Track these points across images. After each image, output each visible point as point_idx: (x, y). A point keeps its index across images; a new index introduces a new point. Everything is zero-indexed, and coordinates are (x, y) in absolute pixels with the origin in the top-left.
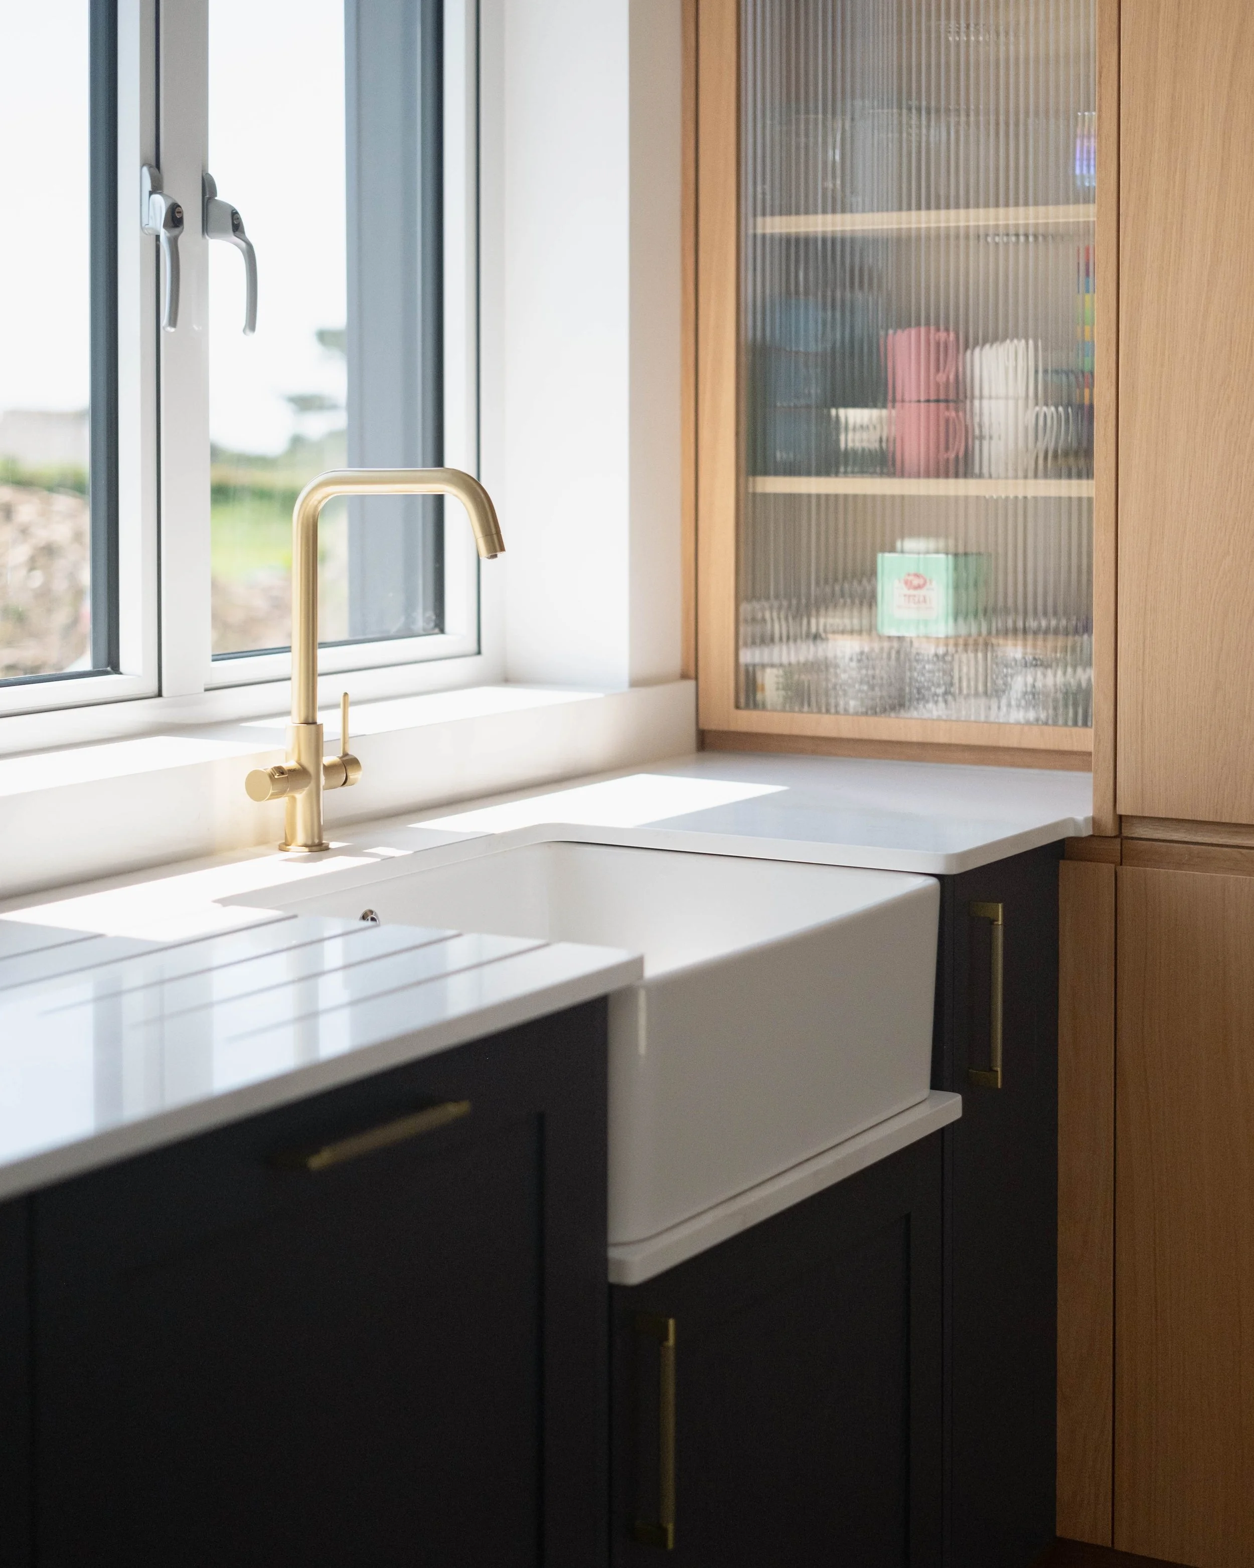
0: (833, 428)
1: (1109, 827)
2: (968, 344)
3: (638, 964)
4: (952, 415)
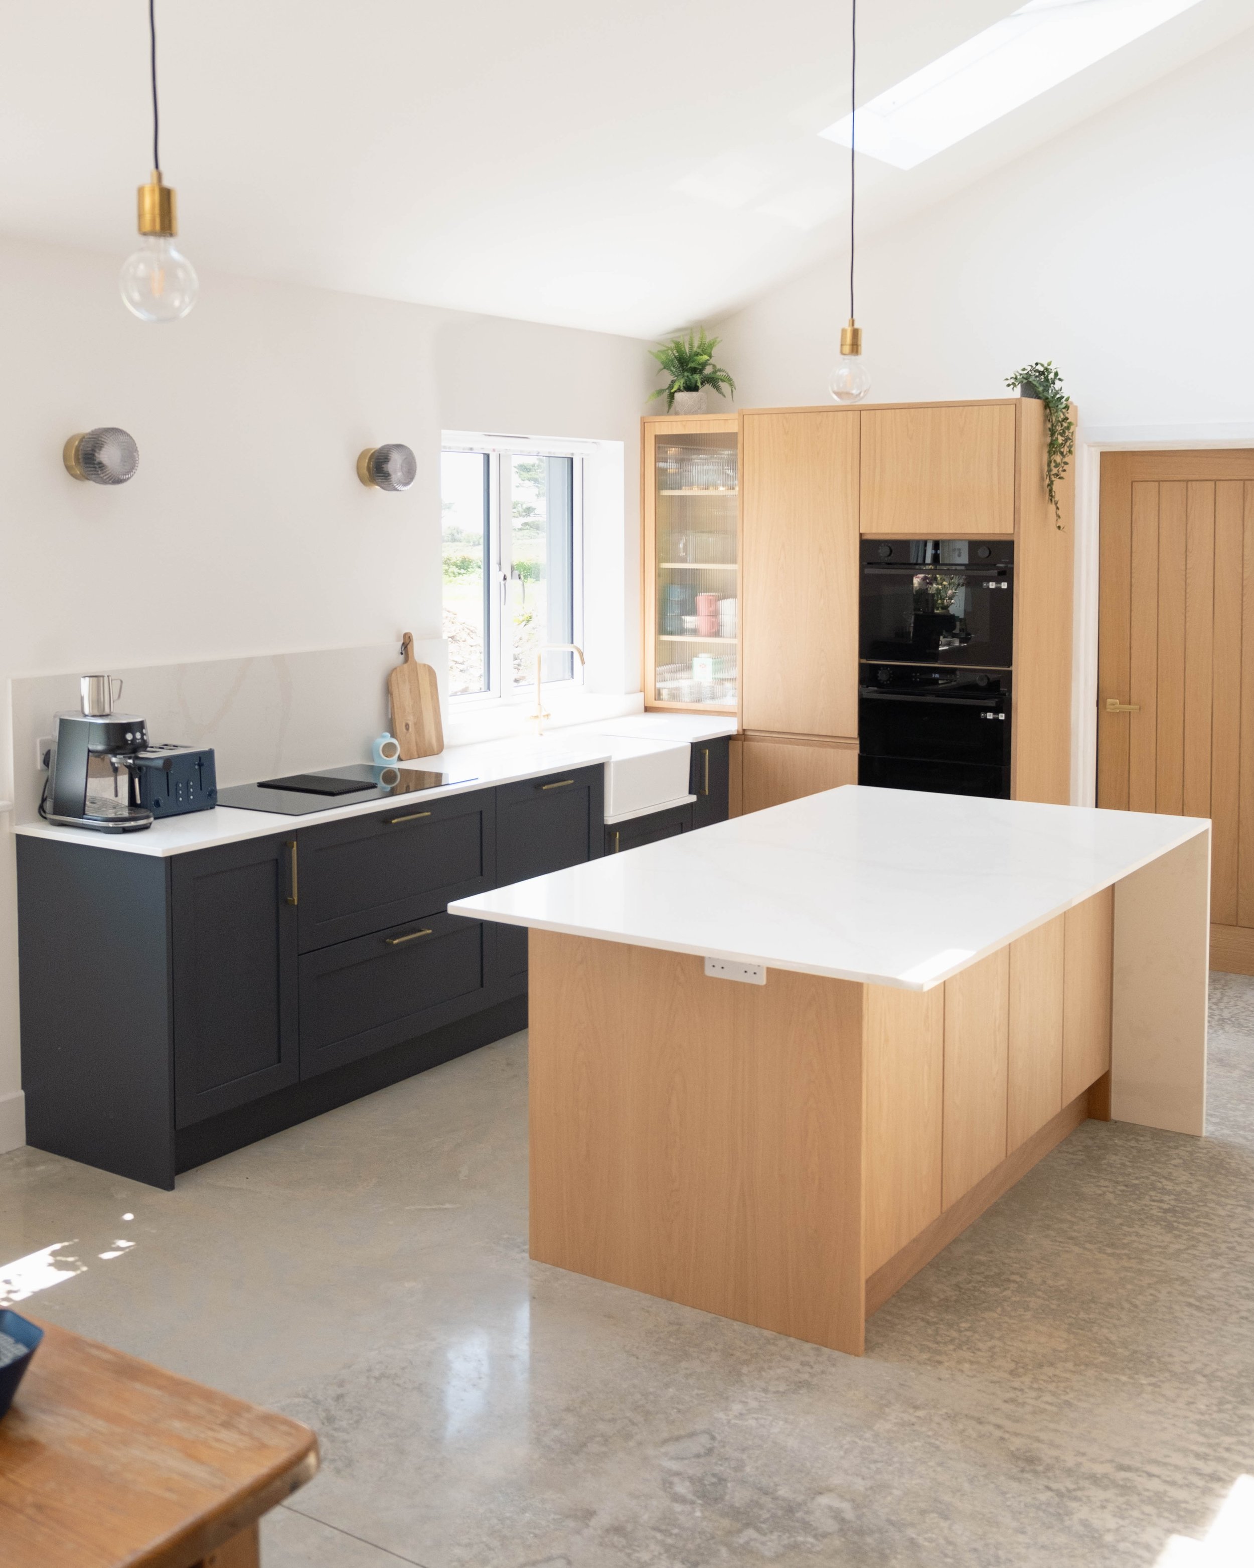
0: (681, 621)
1: (741, 732)
4: (714, 620)
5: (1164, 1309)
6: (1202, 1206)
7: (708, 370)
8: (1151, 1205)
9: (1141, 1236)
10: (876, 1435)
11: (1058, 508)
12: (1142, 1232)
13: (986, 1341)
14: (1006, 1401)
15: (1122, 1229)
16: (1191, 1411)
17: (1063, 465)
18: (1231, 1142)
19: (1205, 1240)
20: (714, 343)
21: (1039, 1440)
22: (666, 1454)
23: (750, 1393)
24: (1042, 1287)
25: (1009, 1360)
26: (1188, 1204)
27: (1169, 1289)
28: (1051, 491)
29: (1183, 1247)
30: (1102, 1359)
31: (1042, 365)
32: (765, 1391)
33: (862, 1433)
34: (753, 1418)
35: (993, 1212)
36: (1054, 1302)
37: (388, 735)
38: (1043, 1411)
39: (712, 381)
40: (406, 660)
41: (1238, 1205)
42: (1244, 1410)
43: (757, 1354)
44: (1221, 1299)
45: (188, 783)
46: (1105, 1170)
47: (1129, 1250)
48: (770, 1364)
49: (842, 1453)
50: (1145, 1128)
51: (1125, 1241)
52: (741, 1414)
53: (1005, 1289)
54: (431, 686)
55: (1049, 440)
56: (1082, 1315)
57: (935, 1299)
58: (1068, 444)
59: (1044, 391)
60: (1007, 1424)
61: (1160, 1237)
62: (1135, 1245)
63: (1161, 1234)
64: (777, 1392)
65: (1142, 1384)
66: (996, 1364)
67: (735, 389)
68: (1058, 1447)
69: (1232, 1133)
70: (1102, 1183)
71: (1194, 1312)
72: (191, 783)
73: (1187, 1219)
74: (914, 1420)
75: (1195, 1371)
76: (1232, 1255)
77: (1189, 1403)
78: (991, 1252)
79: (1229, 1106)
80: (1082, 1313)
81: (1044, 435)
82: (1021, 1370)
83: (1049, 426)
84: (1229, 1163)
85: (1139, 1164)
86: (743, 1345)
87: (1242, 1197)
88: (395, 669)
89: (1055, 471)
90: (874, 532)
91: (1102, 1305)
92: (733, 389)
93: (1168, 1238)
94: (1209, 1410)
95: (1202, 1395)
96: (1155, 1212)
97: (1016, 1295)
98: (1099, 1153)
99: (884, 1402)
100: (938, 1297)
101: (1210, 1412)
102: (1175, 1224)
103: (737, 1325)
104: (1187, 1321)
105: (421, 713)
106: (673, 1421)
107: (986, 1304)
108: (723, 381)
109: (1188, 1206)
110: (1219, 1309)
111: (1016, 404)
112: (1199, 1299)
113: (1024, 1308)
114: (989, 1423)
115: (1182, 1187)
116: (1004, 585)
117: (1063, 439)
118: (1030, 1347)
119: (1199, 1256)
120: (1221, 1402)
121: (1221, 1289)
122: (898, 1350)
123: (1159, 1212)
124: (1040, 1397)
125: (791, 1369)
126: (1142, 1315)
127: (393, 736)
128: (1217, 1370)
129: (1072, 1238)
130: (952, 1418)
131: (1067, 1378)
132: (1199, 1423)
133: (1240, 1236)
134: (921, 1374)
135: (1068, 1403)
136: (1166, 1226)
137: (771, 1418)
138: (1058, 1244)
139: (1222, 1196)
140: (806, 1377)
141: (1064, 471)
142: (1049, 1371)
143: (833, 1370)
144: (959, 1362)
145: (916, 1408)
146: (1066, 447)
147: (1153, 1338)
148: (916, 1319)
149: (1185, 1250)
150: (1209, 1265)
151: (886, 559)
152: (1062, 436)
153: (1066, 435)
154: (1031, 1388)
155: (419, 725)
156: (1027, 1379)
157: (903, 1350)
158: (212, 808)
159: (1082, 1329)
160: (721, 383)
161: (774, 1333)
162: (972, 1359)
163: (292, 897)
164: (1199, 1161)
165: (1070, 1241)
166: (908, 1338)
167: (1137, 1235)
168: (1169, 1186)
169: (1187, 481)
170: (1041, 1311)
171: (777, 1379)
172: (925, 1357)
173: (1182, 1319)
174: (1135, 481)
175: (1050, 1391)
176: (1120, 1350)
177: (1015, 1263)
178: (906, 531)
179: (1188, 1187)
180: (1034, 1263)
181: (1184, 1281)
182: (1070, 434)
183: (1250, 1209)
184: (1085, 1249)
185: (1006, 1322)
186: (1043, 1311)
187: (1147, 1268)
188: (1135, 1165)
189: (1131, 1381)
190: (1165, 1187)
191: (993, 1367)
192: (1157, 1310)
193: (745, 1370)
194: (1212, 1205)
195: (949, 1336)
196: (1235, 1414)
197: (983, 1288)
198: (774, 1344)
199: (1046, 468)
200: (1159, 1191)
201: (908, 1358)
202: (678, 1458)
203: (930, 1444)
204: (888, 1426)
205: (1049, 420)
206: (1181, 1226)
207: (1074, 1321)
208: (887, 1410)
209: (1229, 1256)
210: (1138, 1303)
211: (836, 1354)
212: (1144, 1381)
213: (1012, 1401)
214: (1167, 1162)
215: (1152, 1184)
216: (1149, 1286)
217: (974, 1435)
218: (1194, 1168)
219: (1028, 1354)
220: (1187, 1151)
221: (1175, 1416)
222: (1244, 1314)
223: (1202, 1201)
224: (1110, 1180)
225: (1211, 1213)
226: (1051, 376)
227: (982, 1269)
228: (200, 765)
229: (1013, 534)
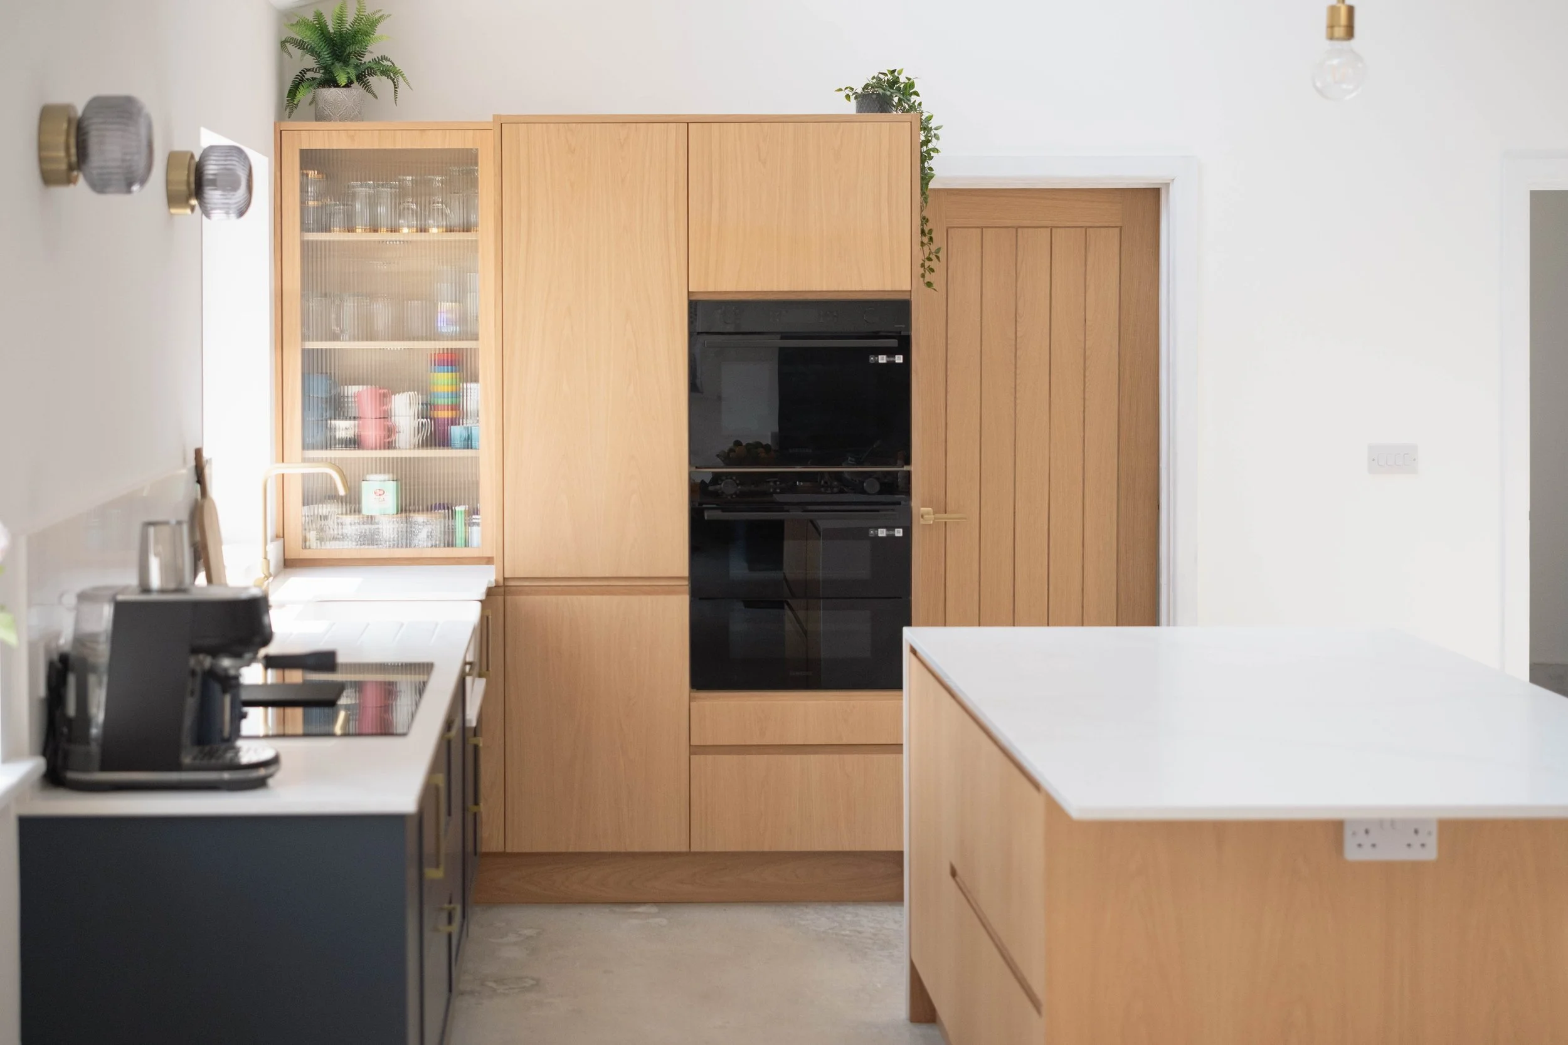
0: (329, 427)
31: (891, 74)
90: (711, 289)
111: (913, 123)
116: (899, 359)
169: (1017, 228)
174: (949, 228)
178: (758, 289)
229: (908, 292)
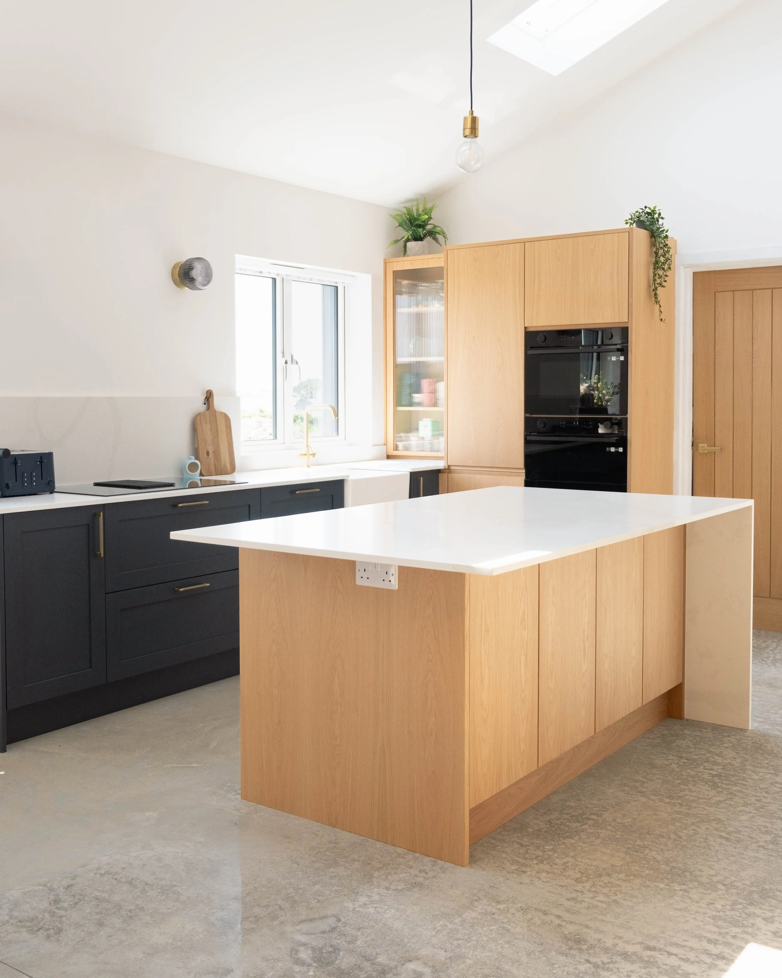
0: (411, 397)
1: (447, 468)
2: (437, 382)
3: (348, 476)
4: (433, 395)
5: (702, 840)
6: (741, 773)
7: (429, 227)
8: (703, 772)
9: (692, 792)
10: (464, 921)
11: (660, 306)
12: (694, 789)
13: (562, 858)
14: (568, 900)
15: (679, 787)
16: (710, 909)
17: (664, 277)
18: (769, 733)
19: (739, 794)
20: (432, 208)
21: (587, 927)
22: (299, 931)
23: (376, 890)
24: (612, 823)
25: (577, 871)
26: (731, 771)
27: (708, 826)
28: (656, 294)
29: (722, 799)
30: (648, 872)
31: (650, 209)
32: (387, 889)
33: (453, 919)
34: (373, 907)
35: (587, 774)
36: (620, 833)
37: (193, 457)
38: (595, 907)
39: (432, 234)
40: (208, 409)
41: (768, 773)
42: (751, 909)
43: (388, 864)
44: (746, 833)
45: (32, 474)
46: (674, 749)
47: (682, 801)
48: (396, 871)
49: (434, 933)
50: (708, 724)
51: (680, 795)
52: (365, 904)
53: (584, 824)
54: (226, 427)
55: (654, 260)
56: (638, 842)
57: (530, 830)
58: (668, 263)
59: (650, 225)
60: (566, 916)
61: (706, 793)
62: (687, 797)
63: (708, 790)
64: (397, 889)
65: (675, 890)
66: (567, 874)
67: (448, 240)
68: (602, 932)
69: (771, 728)
70: (671, 757)
71: (724, 842)
72: (34, 474)
73: (729, 781)
74: (494, 911)
75: (718, 882)
76: (758, 805)
77: (709, 904)
78: (579, 800)
79: (772, 711)
80: (639, 841)
81: (651, 256)
82: (584, 879)
83: (655, 250)
84: (766, 747)
85: (700, 746)
86: (380, 857)
87: (772, 768)
88: (200, 414)
89: (658, 281)
90: (534, 325)
91: (655, 836)
92: (446, 240)
93: (713, 793)
94: (723, 908)
95: (720, 898)
96: (706, 776)
97: (591, 828)
98: (672, 739)
99: (475, 898)
100: (533, 829)
101: (724, 910)
102: (720, 784)
103: (379, 845)
104: (717, 848)
105: (218, 445)
106: (312, 908)
107: (568, 834)
108: (439, 234)
109: (730, 773)
110: (743, 840)
111: (630, 232)
112: (729, 833)
113: (596, 837)
114: (551, 914)
115: (729, 761)
116: (622, 358)
117: (664, 259)
118: (594, 863)
119: (734, 805)
120: (734, 903)
121: (746, 827)
122: (494, 863)
123: (709, 776)
124: (595, 897)
125: (411, 874)
126: (683, 843)
127: (197, 458)
128: (735, 881)
129: (641, 792)
130: (524, 910)
131: (619, 885)
132: (714, 918)
133: (767, 792)
134: (508, 879)
135: (616, 902)
136: (712, 785)
137: (386, 907)
138: (630, 795)
139: (758, 767)
140: (421, 880)
141: (665, 281)
142: (606, 879)
143: (443, 875)
144: (538, 872)
145: (498, 902)
146: (666, 265)
147: (689, 858)
148: (513, 843)
149: (724, 801)
150: (740, 811)
151: (542, 344)
152: (663, 257)
153: (667, 256)
154: (589, 890)
155: (217, 453)
156: (588, 885)
157: (498, 863)
158: (51, 493)
159: (636, 852)
160: (437, 235)
161: (405, 850)
162: (549, 870)
163: (99, 551)
164: (744, 745)
165: (639, 794)
166: (504, 855)
167: (690, 790)
168: (719, 760)
169: (753, 290)
170: (608, 839)
171: (398, 881)
172: (513, 868)
173: (714, 846)
174: (717, 292)
175: (604, 893)
176: (663, 866)
177: (596, 807)
178: (555, 324)
179: (733, 761)
180: (610, 808)
181: (719, 821)
182: (670, 256)
183: (777, 775)
184: (649, 799)
185: (581, 846)
186: (610, 839)
187: (693, 812)
188: (696, 746)
189: (668, 887)
190: (716, 760)
191: (564, 876)
192: (696, 840)
193: (376, 874)
194: (750, 772)
195: (535, 855)
196: (743, 912)
197: (568, 824)
198: (403, 857)
199: (652, 278)
200: (711, 763)
201: (501, 869)
202: (307, 934)
203: (503, 928)
204: (474, 915)
205: (654, 246)
206: (724, 786)
207: (631, 846)
208: (476, 903)
209: (757, 806)
210: (682, 835)
211: (448, 865)
212: (677, 887)
213: (573, 899)
214: (720, 745)
215: (706, 759)
216: (693, 824)
217: (539, 922)
218: (740, 749)
219: (592, 867)
220: (736, 738)
221: (697, 912)
222: (761, 844)
223: (742, 770)
224: (677, 756)
225: (748, 778)
226: (656, 216)
227: (570, 811)
228: (41, 462)
229: (628, 322)
